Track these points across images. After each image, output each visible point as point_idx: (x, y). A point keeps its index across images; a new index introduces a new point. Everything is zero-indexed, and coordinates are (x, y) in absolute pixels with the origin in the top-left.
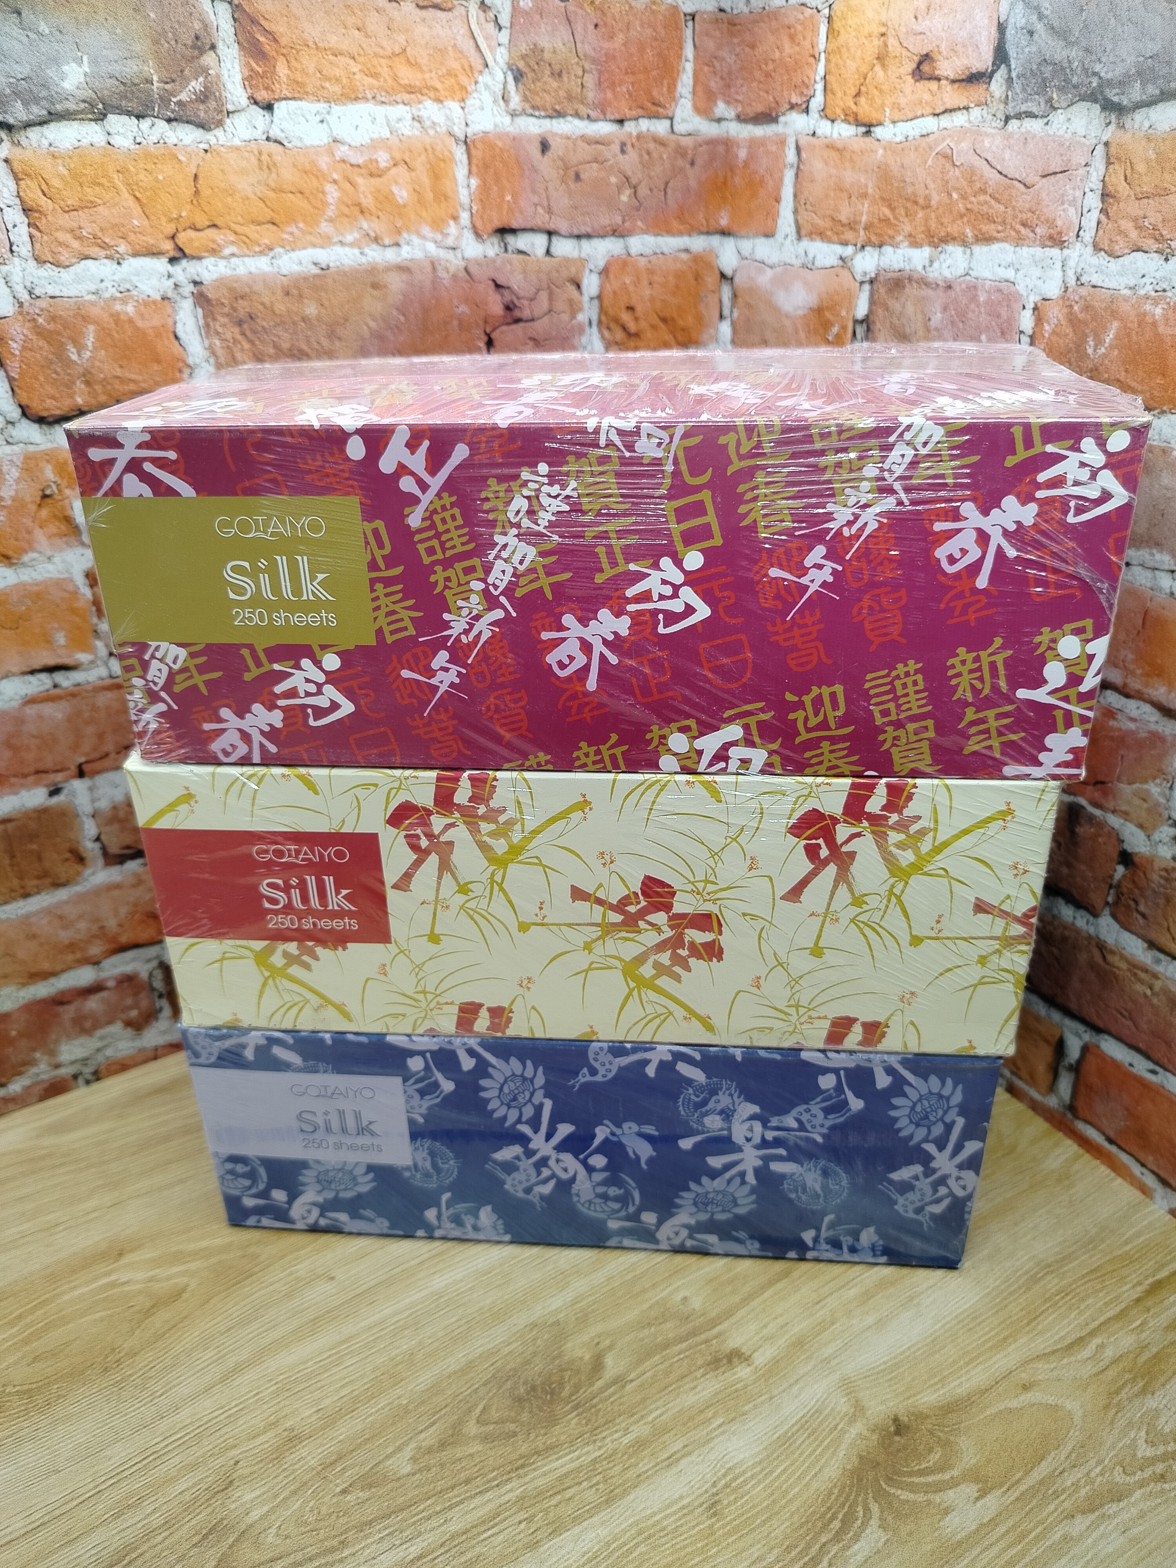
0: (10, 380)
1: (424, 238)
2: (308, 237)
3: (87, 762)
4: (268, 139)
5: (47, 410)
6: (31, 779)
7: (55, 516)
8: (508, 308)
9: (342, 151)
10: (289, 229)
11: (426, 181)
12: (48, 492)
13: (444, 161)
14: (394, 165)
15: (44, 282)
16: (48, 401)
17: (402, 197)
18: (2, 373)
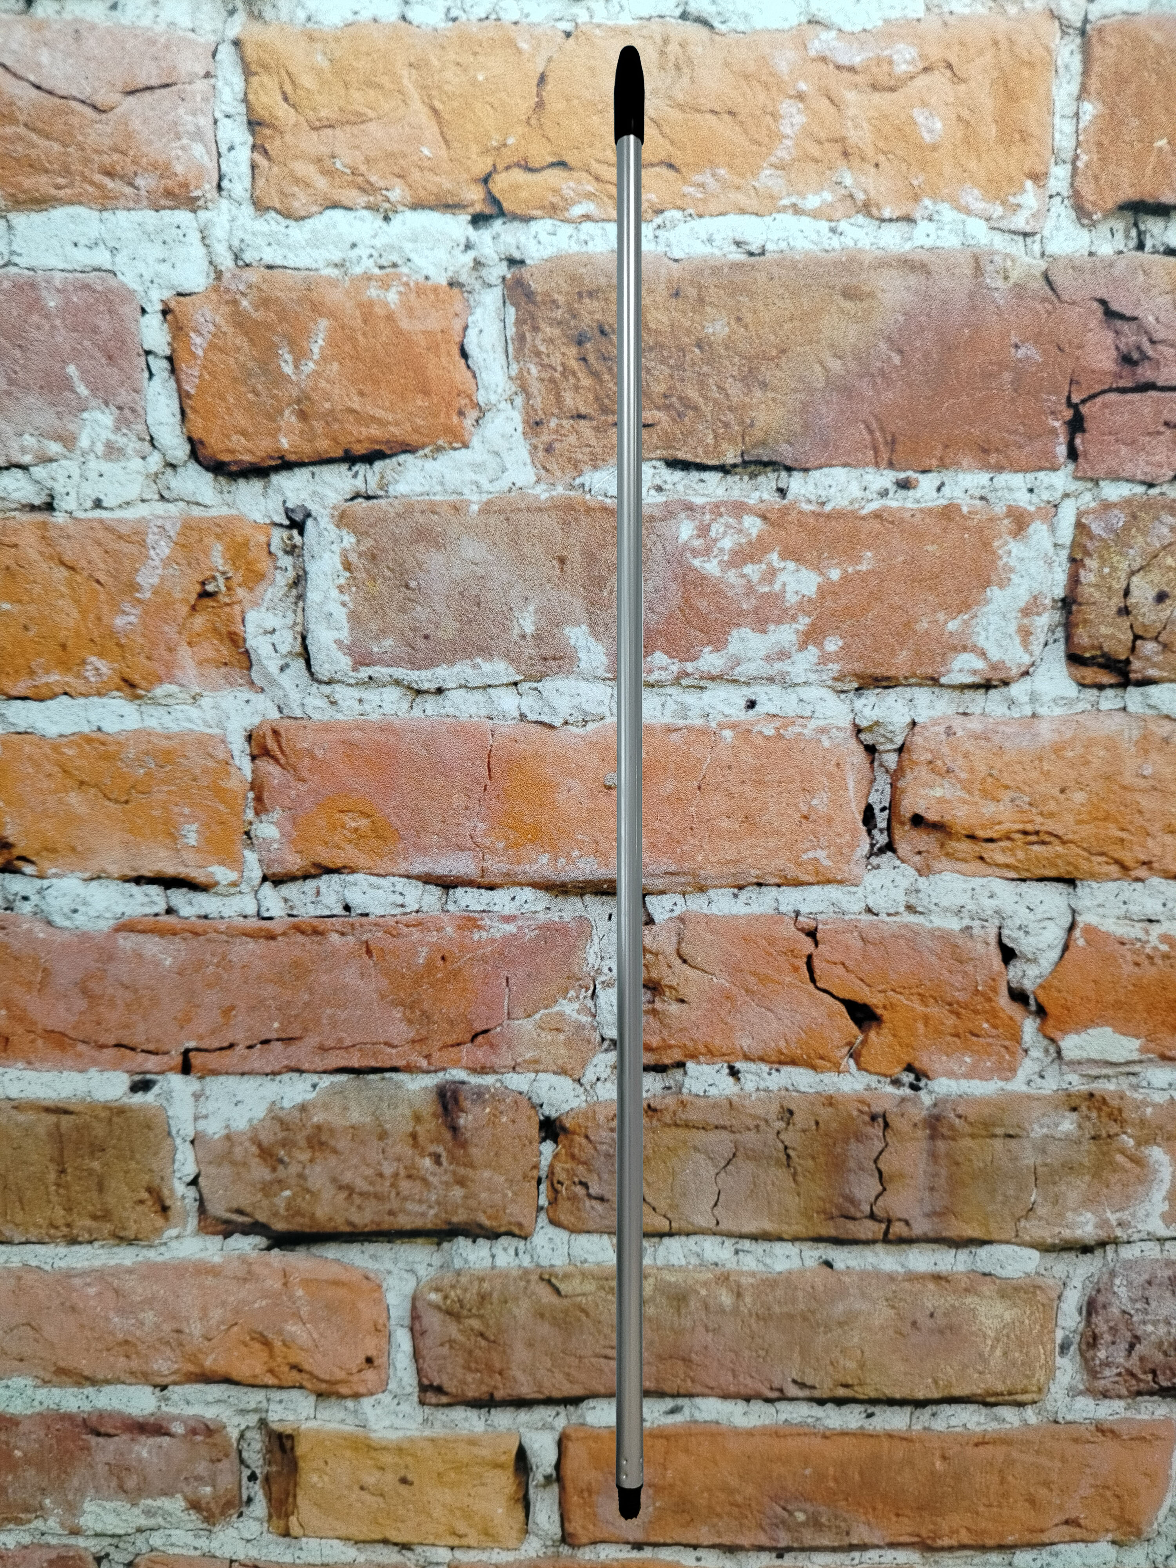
0: (183, 396)
1: (968, 212)
2: (733, 195)
3: (198, 1050)
4: (684, 16)
5: (232, 452)
6: (109, 1053)
7: (215, 630)
8: (1127, 360)
9: (822, 41)
10: (698, 178)
11: (988, 104)
12: (210, 588)
13: (1031, 65)
14: (926, 70)
15: (261, 241)
16: (234, 438)
17: (931, 131)
18: (172, 384)
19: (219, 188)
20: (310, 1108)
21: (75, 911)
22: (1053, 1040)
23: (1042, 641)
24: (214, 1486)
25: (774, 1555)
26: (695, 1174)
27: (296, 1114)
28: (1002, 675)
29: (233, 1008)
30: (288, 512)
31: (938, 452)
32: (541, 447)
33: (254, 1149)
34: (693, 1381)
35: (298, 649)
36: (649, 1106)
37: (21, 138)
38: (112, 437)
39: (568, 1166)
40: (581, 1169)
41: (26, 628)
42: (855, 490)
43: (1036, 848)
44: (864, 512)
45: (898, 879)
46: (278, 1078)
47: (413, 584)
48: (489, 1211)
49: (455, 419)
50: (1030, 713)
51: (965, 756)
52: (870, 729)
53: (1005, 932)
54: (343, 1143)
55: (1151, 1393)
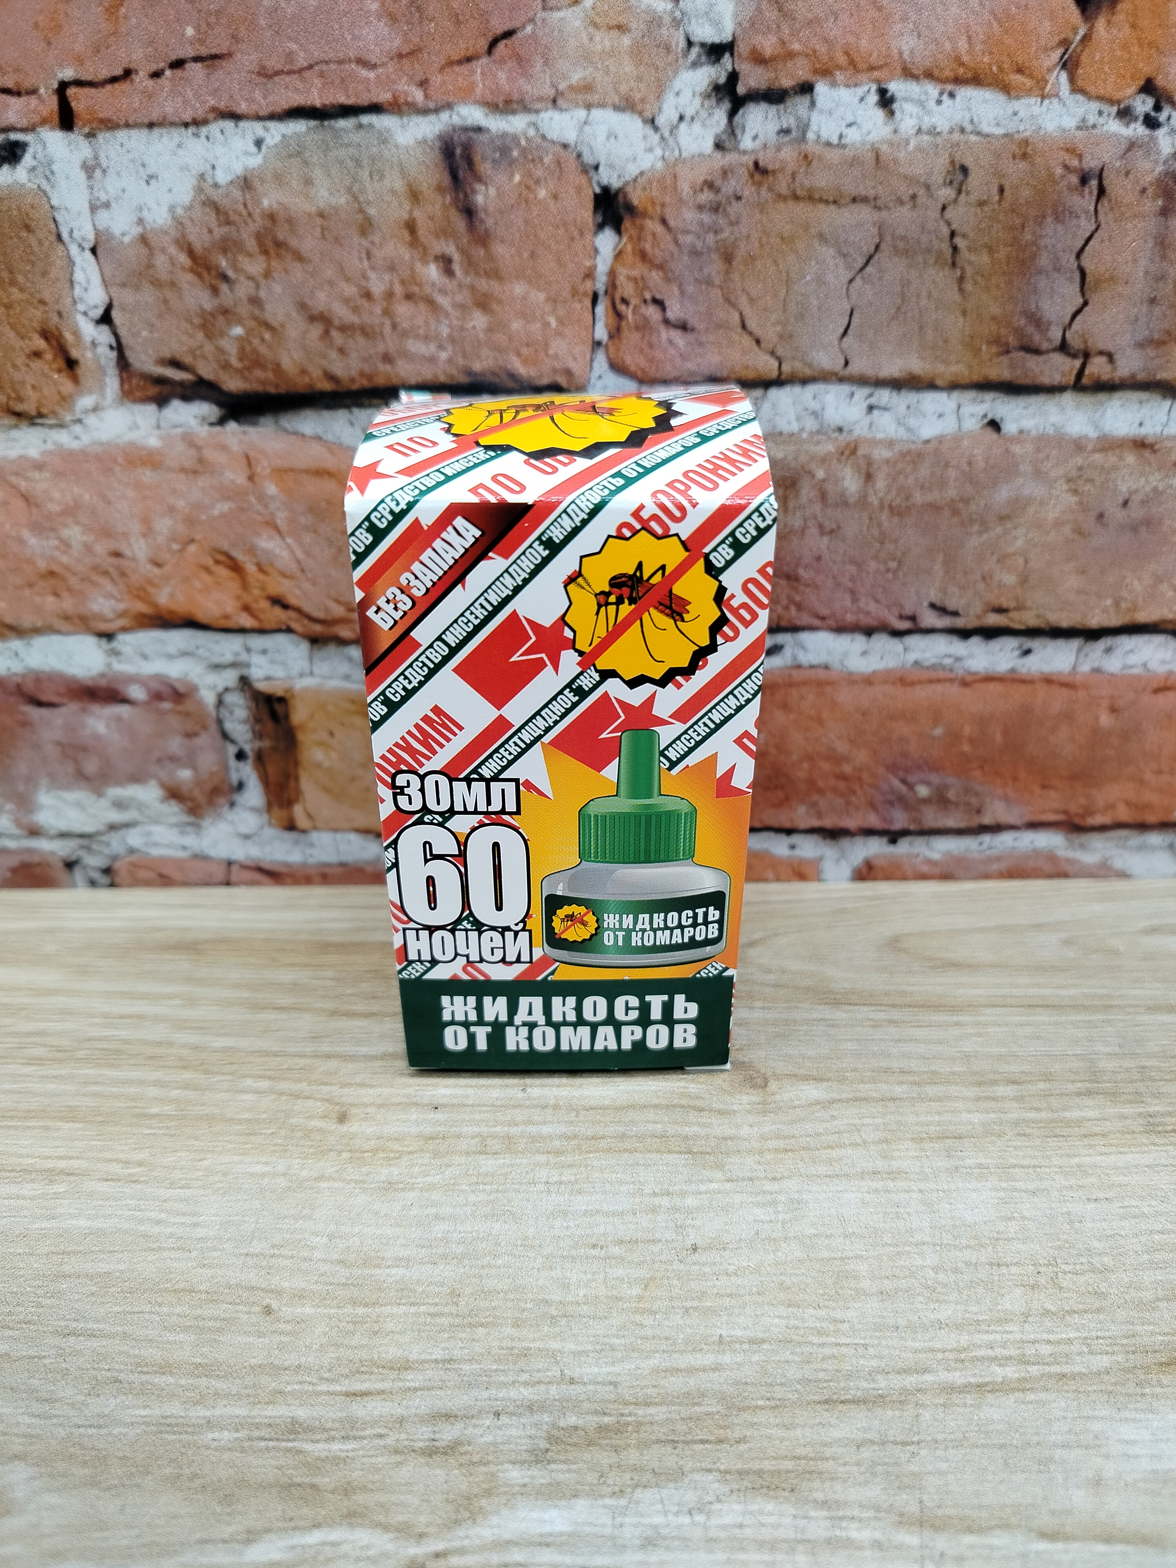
20: (256, 183)
24: (194, 768)
25: (885, 840)
26: (820, 281)
27: (237, 194)
33: (183, 259)
34: (799, 607)
36: (756, 164)
39: (635, 273)
40: (655, 276)
46: (204, 131)
48: (525, 351)
54: (309, 244)
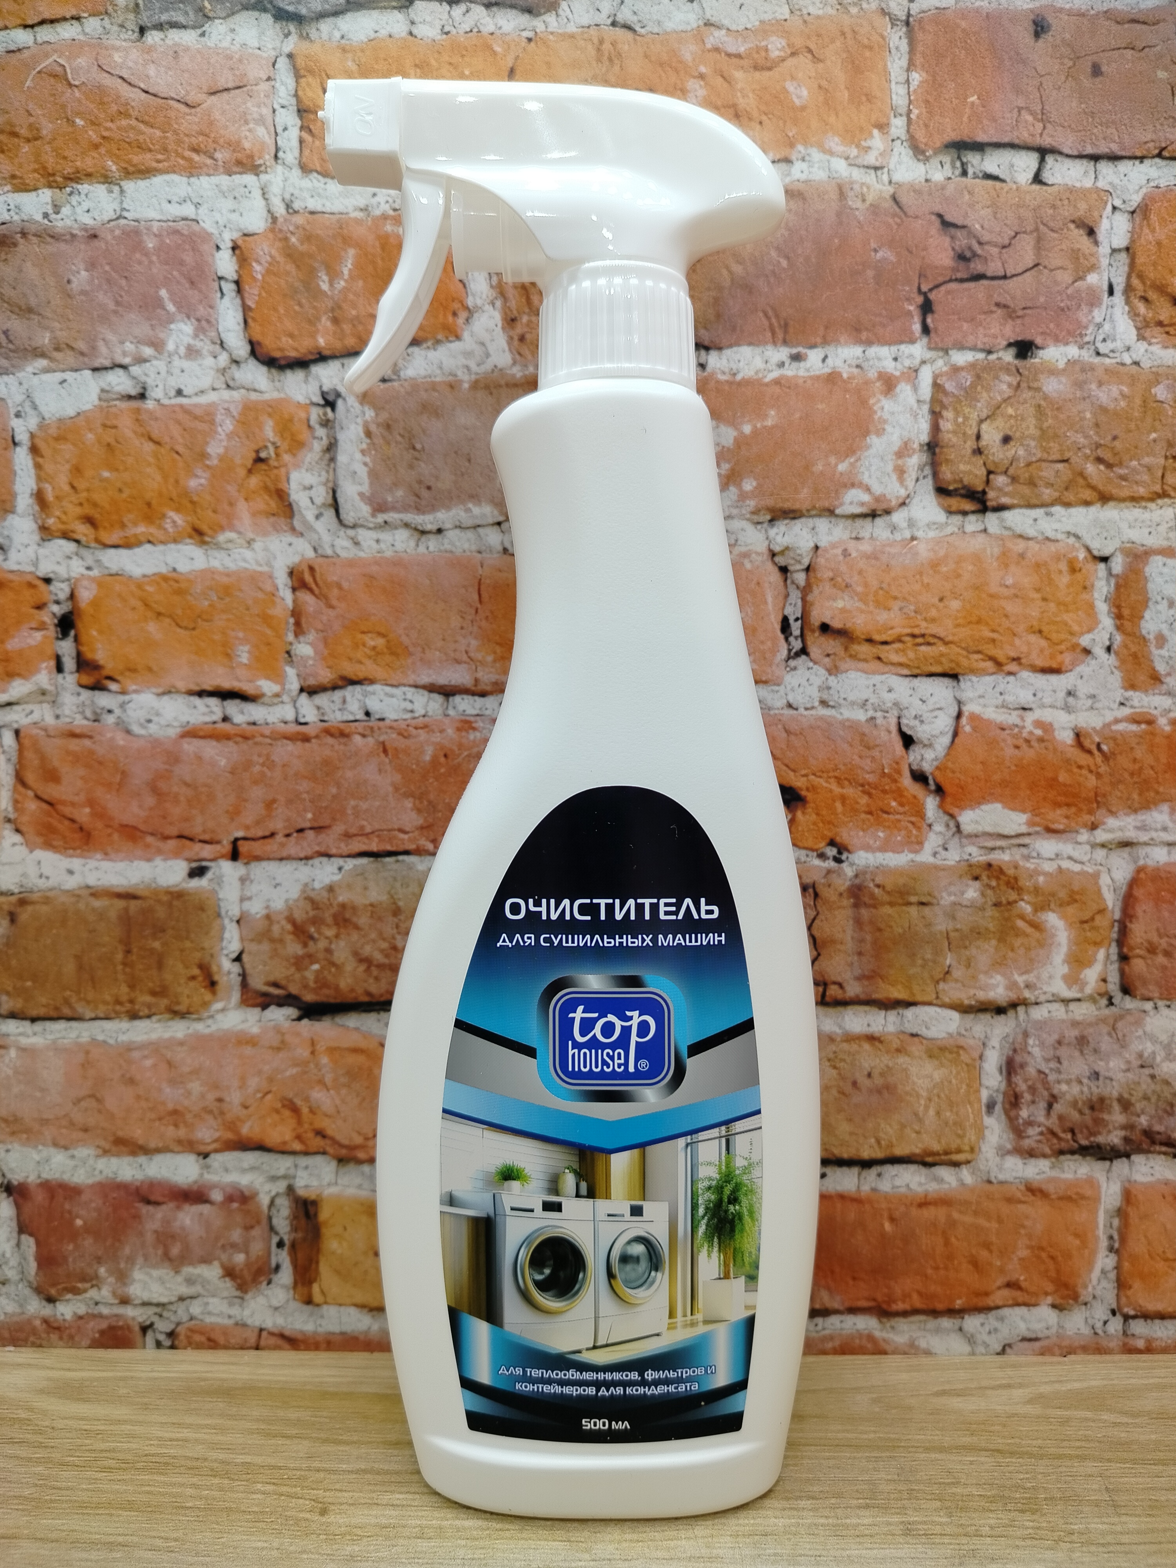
0: (246, 309)
1: (831, 153)
3: (245, 839)
4: (614, 24)
5: (281, 350)
6: (172, 843)
7: (266, 488)
8: (961, 257)
9: (716, 38)
11: (840, 76)
12: (263, 455)
13: (871, 48)
14: (793, 54)
15: (306, 195)
16: (284, 339)
17: (799, 97)
18: (238, 301)
19: (276, 157)
20: (337, 888)
21: (149, 721)
22: (952, 816)
23: (914, 477)
24: (247, 1253)
27: (325, 894)
28: (884, 506)
29: (274, 801)
30: (324, 395)
31: (821, 331)
32: (516, 338)
33: (289, 927)
35: (330, 500)
37: (133, 128)
38: (192, 342)
41: (120, 490)
42: (758, 363)
43: (923, 648)
44: (767, 380)
45: (813, 679)
46: (310, 862)
47: (418, 446)
49: (450, 319)
50: (909, 536)
51: (860, 573)
52: (782, 553)
53: (904, 721)
54: (363, 920)
55: (1072, 1152)
